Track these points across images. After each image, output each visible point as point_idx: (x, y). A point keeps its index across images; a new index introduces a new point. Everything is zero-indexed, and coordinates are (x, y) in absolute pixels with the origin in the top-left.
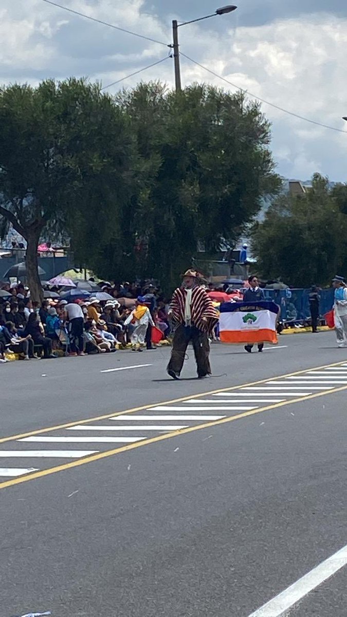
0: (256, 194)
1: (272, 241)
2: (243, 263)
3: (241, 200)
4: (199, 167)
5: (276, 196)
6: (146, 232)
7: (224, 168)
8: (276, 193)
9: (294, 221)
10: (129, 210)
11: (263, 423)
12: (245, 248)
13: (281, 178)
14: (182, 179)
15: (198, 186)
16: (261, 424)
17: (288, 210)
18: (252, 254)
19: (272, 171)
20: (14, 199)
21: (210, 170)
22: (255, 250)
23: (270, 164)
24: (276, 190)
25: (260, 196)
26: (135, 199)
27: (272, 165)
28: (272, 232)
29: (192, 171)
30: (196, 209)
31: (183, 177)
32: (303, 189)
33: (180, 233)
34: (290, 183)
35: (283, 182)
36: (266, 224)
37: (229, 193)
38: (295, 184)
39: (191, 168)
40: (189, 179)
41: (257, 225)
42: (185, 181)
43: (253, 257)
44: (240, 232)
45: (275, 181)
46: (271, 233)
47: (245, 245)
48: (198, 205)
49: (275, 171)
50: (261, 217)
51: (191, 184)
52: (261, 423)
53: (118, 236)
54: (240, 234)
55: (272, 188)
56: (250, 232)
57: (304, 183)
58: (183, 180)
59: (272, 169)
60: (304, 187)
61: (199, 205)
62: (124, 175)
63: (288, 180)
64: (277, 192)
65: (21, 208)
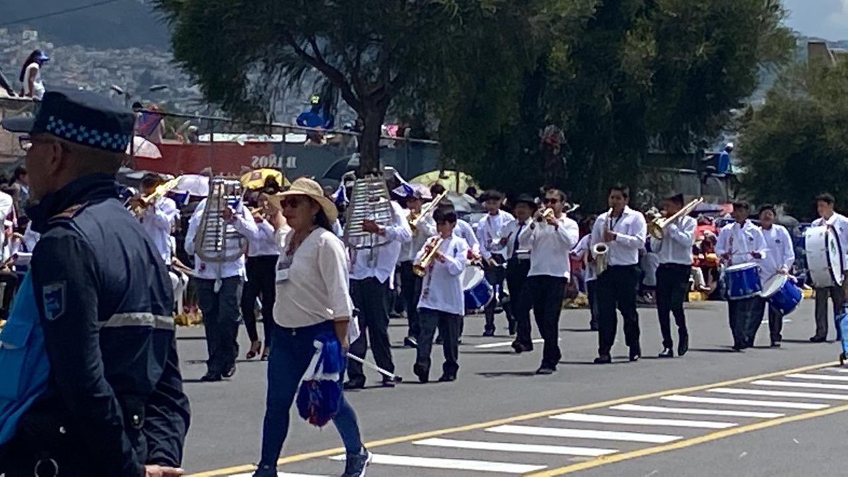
0: (751, 59)
1: (774, 140)
2: (723, 175)
3: (724, 70)
4: (657, 11)
5: (785, 68)
6: (562, 115)
7: (700, 13)
8: (785, 61)
9: (813, 109)
10: (536, 79)
11: (745, 453)
12: (728, 150)
13: (796, 35)
14: (628, 29)
15: (654, 42)
16: (741, 456)
17: (805, 90)
18: (739, 161)
19: (782, 24)
20: (348, 51)
21: (675, 15)
22: (745, 154)
23: (778, 13)
24: (787, 56)
25: (758, 64)
26: (543, 60)
27: (783, 12)
28: (775, 125)
29: (645, 17)
30: (649, 81)
31: (629, 26)
32: (831, 54)
33: (619, 121)
34: (809, 43)
35: (798, 43)
36: (767, 112)
37: (706, 58)
38: (817, 46)
39: (644, 13)
40: (640, 30)
41: (749, 114)
42: (631, 33)
43: (741, 165)
44: (721, 123)
45: (785, 40)
46: (774, 127)
47: (730, 145)
48: (652, 74)
49: (784, 23)
50: (758, 101)
51: (643, 38)
52: (741, 453)
53: (514, 121)
54: (721, 127)
55: (780, 52)
56: (739, 124)
57: (834, 44)
58: (628, 32)
59: (781, 21)
60: (832, 52)
61: (655, 75)
62: (532, 20)
63: (806, 38)
64: (787, 60)
65: (356, 66)
